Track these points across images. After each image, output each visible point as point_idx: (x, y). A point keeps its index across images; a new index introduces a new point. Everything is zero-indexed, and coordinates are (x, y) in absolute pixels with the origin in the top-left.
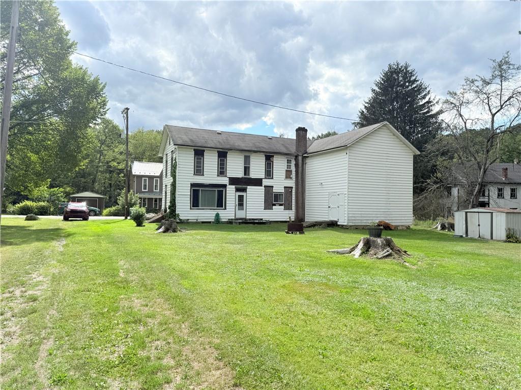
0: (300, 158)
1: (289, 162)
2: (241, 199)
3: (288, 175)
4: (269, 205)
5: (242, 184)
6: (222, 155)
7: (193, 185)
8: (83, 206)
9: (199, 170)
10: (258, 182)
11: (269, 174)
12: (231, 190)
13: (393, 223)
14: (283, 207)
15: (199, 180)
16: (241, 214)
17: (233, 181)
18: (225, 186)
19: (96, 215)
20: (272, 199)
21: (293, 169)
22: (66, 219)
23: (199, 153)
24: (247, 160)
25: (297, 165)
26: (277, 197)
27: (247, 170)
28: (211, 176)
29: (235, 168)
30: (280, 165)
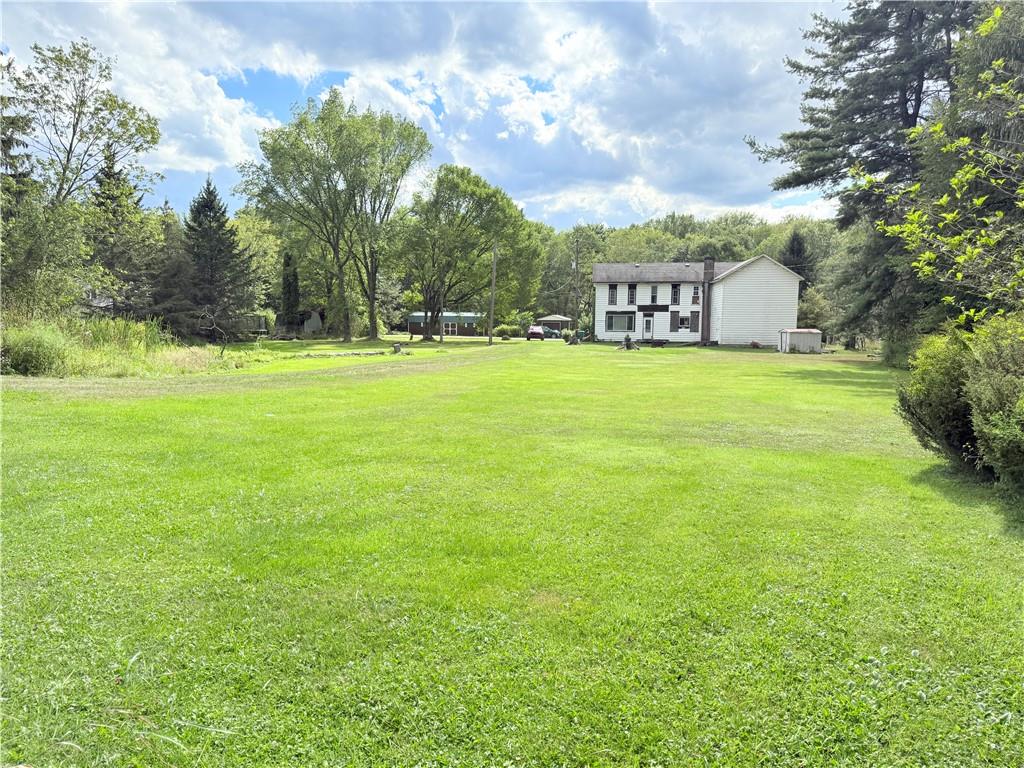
0: (706, 285)
1: (696, 289)
2: (648, 322)
3: (695, 300)
4: (674, 327)
5: (649, 310)
6: (632, 287)
7: (608, 313)
8: (539, 329)
9: (612, 301)
10: (665, 308)
11: (675, 300)
12: (639, 316)
13: (762, 343)
14: (688, 330)
15: (613, 308)
16: (648, 336)
17: (641, 308)
18: (634, 313)
19: (557, 337)
20: (677, 322)
21: (700, 294)
22: (528, 339)
23: (613, 287)
24: (654, 290)
25: (703, 292)
26: (683, 321)
27: (654, 299)
28: (622, 304)
29: (643, 296)
30: (686, 293)
